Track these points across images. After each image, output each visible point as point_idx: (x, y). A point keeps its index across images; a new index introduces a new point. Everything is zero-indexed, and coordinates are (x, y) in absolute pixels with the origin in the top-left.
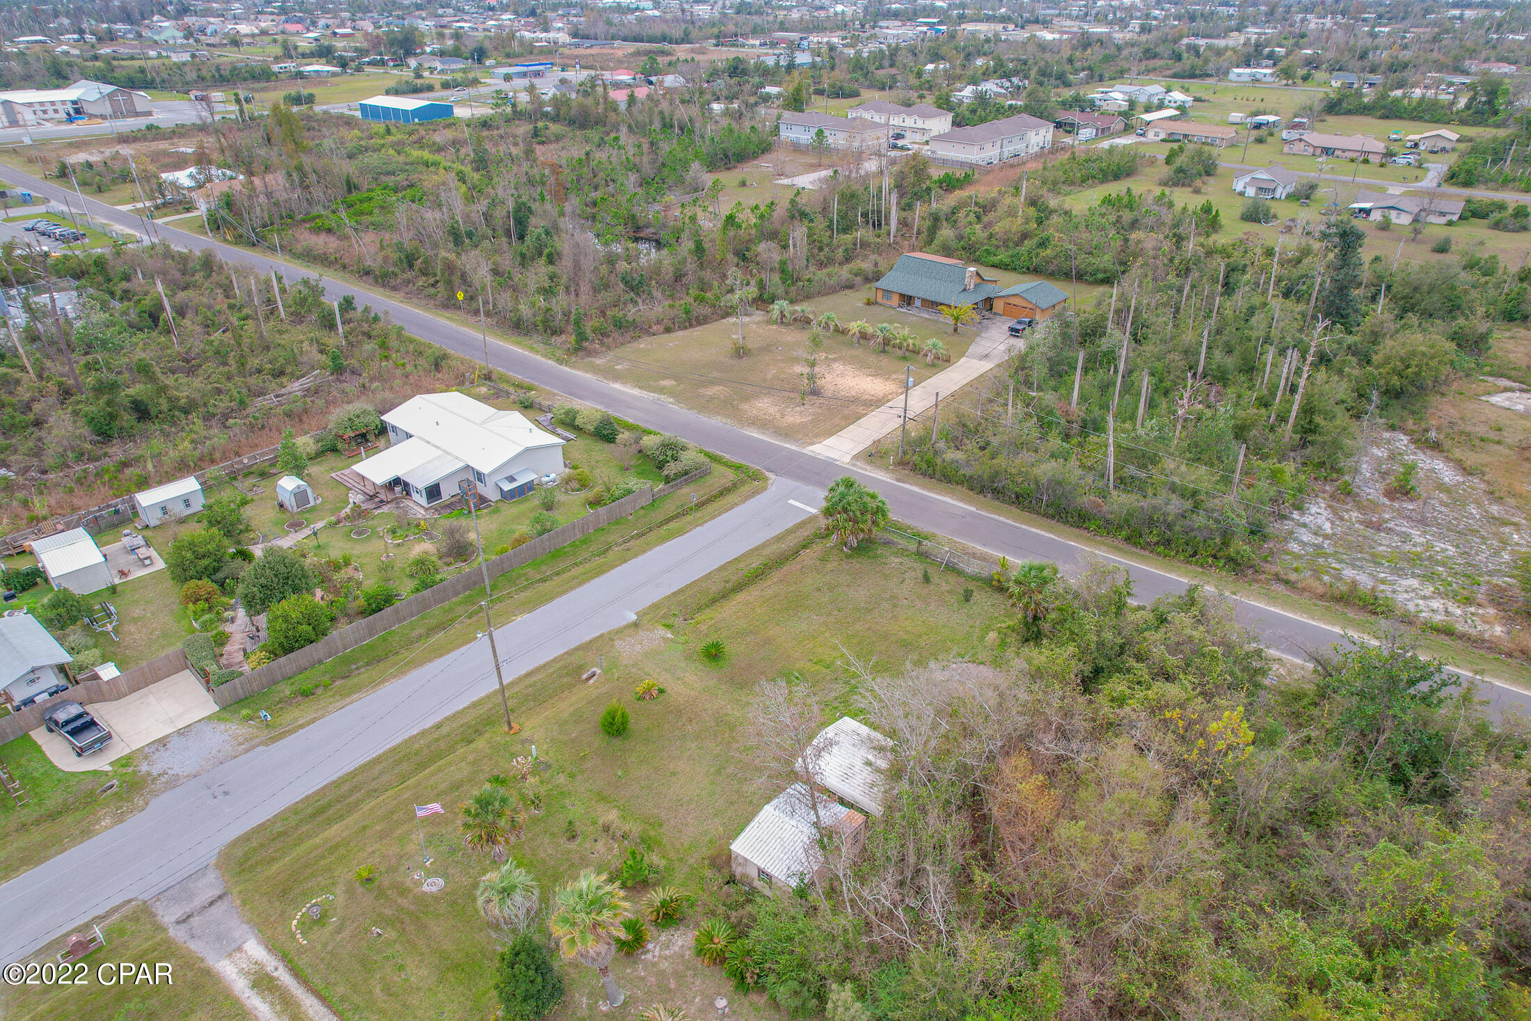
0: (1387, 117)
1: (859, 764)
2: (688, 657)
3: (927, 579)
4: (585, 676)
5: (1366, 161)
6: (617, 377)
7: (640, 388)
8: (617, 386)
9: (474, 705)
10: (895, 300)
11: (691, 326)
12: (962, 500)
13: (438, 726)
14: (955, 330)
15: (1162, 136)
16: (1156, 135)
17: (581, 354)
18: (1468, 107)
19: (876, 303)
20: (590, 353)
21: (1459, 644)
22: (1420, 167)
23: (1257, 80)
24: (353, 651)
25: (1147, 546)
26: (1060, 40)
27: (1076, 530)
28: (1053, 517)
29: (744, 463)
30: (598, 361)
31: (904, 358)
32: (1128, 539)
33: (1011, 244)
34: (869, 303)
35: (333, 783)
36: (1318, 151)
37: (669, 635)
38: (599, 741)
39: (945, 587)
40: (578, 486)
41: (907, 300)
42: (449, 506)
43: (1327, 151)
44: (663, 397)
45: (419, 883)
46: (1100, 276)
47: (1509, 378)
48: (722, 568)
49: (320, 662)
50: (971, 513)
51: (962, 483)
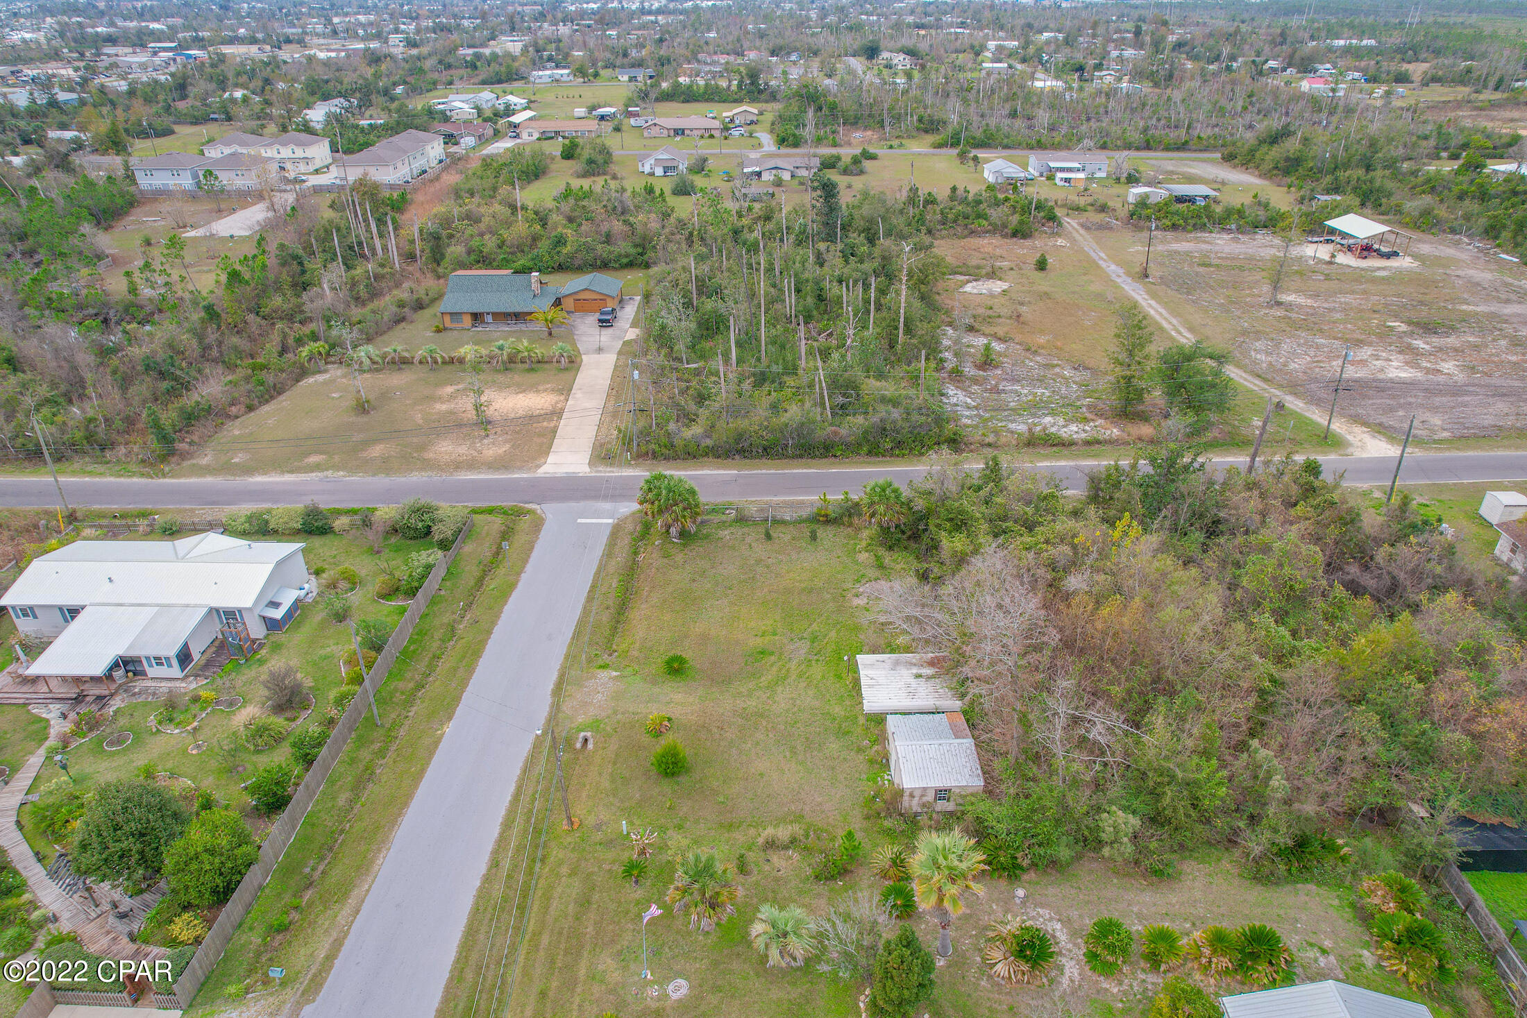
0: (688, 101)
1: (913, 682)
2: (654, 682)
3: (768, 537)
4: (578, 745)
5: (712, 137)
6: (248, 470)
7: (291, 472)
8: (259, 479)
9: (507, 825)
10: (467, 321)
11: (272, 398)
12: (718, 468)
13: (495, 864)
14: (550, 334)
15: (536, 136)
16: (530, 135)
17: (174, 459)
18: (740, 86)
19: (445, 329)
20: (184, 456)
21: (1108, 447)
22: (751, 136)
23: (557, 81)
24: (287, 855)
25: (890, 453)
26: (337, 57)
27: (824, 461)
28: (801, 457)
29: (493, 504)
30: (204, 461)
31: (531, 370)
32: (870, 453)
33: (526, 249)
34: (438, 331)
35: (451, 979)
36: (672, 133)
37: (615, 674)
38: (667, 786)
39: (787, 538)
40: (348, 586)
41: (477, 317)
42: (208, 665)
43: (679, 132)
44: (329, 473)
45: (664, 996)
46: (625, 261)
47: (961, 274)
48: (590, 599)
49: (260, 887)
50: (738, 476)
51: (707, 455)
